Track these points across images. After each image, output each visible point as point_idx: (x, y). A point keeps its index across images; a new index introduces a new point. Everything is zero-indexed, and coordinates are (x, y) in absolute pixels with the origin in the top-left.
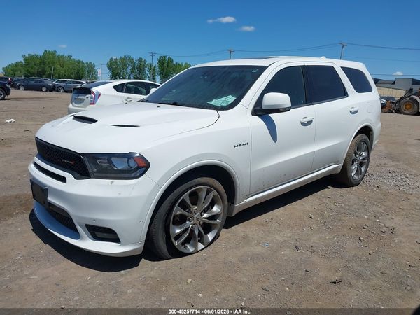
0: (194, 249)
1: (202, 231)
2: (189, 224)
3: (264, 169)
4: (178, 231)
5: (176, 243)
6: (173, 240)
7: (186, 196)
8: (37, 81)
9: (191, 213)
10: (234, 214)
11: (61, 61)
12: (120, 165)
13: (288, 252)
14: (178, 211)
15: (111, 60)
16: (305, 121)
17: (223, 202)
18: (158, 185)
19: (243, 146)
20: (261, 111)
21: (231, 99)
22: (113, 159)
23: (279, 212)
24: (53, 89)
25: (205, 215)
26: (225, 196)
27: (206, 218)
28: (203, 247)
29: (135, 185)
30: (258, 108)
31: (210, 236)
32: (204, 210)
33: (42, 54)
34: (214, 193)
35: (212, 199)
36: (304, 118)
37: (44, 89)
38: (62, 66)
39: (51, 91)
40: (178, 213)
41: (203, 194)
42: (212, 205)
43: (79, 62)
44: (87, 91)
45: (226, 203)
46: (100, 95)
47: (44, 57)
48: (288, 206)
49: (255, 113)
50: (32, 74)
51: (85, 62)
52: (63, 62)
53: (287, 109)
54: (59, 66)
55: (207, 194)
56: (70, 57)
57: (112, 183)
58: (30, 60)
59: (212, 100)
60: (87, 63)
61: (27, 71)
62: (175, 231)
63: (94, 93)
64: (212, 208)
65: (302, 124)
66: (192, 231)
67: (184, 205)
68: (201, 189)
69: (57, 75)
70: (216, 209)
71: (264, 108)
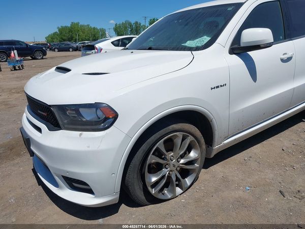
0: (172, 195)
1: (179, 176)
2: (165, 171)
3: (243, 110)
4: (154, 179)
5: (153, 191)
6: (150, 189)
7: (160, 145)
8: (66, 45)
9: (167, 160)
10: (212, 156)
11: (83, 29)
12: (88, 116)
13: (272, 197)
14: (152, 159)
15: (116, 25)
16: (285, 57)
17: (200, 147)
18: (128, 136)
19: (220, 88)
20: (239, 49)
21: (206, 39)
22: (81, 110)
23: (256, 149)
24: (76, 49)
25: (182, 161)
26: (203, 141)
27: (183, 164)
28: (182, 192)
29: (103, 137)
30: (236, 46)
31: (188, 181)
32: (181, 156)
33: (69, 26)
34: (190, 139)
35: (189, 145)
36: (284, 54)
37: (71, 50)
38: (84, 33)
39: (76, 51)
40: (153, 161)
41: (178, 141)
42: (189, 150)
43: (94, 28)
44: (92, 48)
45: (204, 146)
46: (101, 49)
47: (71, 27)
48: (264, 142)
49: (232, 51)
50: (64, 40)
51: (98, 28)
52: (84, 29)
53: (269, 45)
54: (81, 33)
55: (183, 140)
56: (88, 25)
57: (81, 134)
58: (62, 30)
59: (186, 42)
60: (100, 29)
61: (61, 38)
62: (150, 180)
63: (97, 49)
64: (189, 153)
65: (283, 60)
66: (169, 177)
67: (158, 153)
68: (176, 136)
69: (81, 39)
70: (193, 154)
71: (242, 45)
